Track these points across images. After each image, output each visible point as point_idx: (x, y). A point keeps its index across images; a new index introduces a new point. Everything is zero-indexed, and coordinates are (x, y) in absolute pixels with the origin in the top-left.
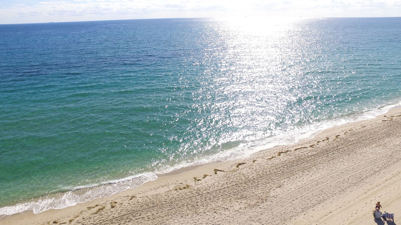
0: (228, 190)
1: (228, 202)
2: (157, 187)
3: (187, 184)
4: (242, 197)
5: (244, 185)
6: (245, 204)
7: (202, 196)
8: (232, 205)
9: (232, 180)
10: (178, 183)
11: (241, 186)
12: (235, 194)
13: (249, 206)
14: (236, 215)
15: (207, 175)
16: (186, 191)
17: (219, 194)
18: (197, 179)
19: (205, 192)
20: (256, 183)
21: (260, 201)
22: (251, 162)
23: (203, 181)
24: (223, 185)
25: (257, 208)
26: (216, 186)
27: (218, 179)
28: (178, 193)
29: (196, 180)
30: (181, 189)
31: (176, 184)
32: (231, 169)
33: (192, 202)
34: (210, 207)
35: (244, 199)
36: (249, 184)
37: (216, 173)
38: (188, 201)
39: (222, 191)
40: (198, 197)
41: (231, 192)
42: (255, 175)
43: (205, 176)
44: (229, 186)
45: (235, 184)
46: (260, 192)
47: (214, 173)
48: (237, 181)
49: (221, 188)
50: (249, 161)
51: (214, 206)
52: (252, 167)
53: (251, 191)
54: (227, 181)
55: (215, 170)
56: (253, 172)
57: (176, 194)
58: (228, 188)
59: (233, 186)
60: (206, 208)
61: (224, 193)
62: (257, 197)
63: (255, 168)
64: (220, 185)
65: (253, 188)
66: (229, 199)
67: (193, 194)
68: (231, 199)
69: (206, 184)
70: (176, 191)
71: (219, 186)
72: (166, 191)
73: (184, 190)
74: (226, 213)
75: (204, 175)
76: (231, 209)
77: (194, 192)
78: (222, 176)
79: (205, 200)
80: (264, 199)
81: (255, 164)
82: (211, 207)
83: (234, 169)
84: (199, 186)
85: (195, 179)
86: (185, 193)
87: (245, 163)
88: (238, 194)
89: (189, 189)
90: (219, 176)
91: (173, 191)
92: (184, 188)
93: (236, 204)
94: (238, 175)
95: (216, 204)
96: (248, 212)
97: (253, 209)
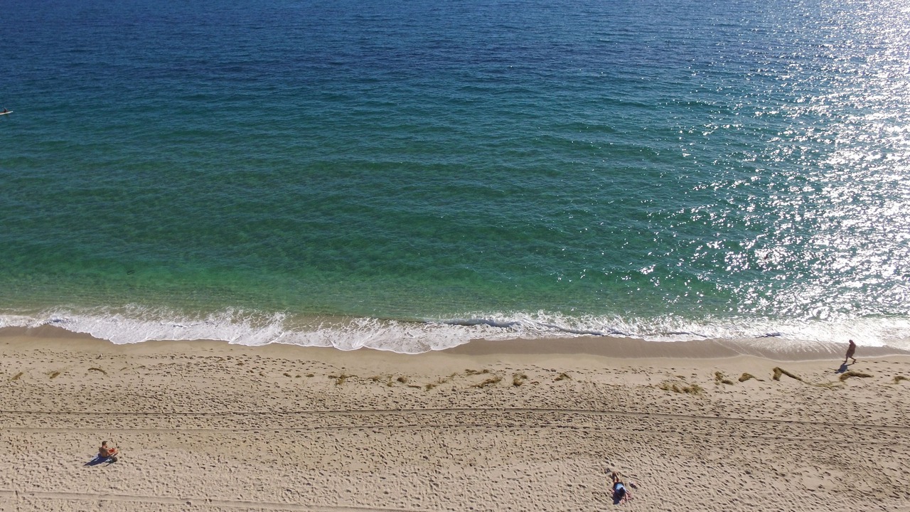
0: (799, 430)
1: (789, 459)
2: (623, 370)
3: (695, 382)
4: (833, 461)
5: (850, 432)
6: (838, 483)
7: (726, 422)
8: (798, 470)
9: (815, 408)
10: (675, 374)
11: (838, 431)
12: (814, 445)
13: (850, 490)
14: (804, 500)
15: (751, 377)
16: (687, 399)
17: (770, 431)
18: (724, 379)
19: (734, 416)
20: (889, 440)
21: (887, 490)
22: (890, 380)
23: (738, 387)
24: (788, 413)
25: (871, 504)
26: (767, 411)
27: (780, 394)
28: (668, 398)
29: (720, 379)
30: (678, 391)
31: (668, 374)
32: (822, 379)
33: (696, 429)
34: (737, 455)
35: (837, 466)
36: (864, 432)
37: (775, 378)
38: (687, 423)
39: (780, 427)
40: (714, 422)
41: (805, 438)
42: (890, 416)
43: (746, 377)
44: (803, 420)
45: (822, 420)
46: (894, 465)
47: (772, 377)
48: (832, 414)
49: (780, 419)
50: (881, 375)
51: (749, 457)
52: (888, 392)
53: (864, 455)
54: (802, 407)
55: (775, 370)
56: (889, 406)
57: (662, 399)
58: (799, 425)
59: (815, 424)
60: (726, 454)
61: (785, 434)
62: (880, 477)
63: (895, 398)
64: (780, 411)
65: (876, 449)
66: (795, 452)
67: (703, 410)
68: (801, 455)
69: (745, 397)
70: (663, 392)
71: (777, 413)
72: (642, 384)
73: (684, 396)
74: (776, 484)
75: (745, 375)
76: (794, 481)
77: (708, 408)
78: (791, 389)
79: (731, 436)
80: (904, 490)
81: (899, 387)
82: (741, 458)
83: (831, 383)
84: (723, 397)
85: (718, 376)
86: (683, 402)
87: (869, 376)
88: (824, 449)
89: (696, 397)
90: (782, 388)
91: (658, 389)
92: (686, 391)
93: (812, 472)
94: (837, 401)
95: (757, 453)
96: (842, 505)
97: (861, 502)
